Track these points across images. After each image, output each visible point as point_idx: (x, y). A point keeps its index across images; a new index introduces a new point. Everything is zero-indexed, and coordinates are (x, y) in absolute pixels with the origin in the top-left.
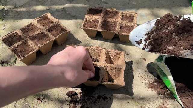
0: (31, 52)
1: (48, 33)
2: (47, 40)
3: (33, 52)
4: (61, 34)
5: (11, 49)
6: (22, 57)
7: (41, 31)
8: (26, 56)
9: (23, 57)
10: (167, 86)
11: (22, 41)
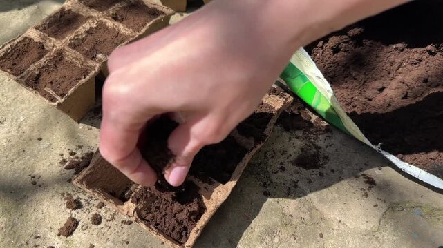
0: (80, 79)
1: (116, 23)
2: (116, 42)
3: (88, 77)
4: (151, 23)
5: (23, 80)
6: (58, 98)
7: (96, 22)
8: (71, 91)
9: (62, 95)
10: (309, 102)
11: (47, 55)
